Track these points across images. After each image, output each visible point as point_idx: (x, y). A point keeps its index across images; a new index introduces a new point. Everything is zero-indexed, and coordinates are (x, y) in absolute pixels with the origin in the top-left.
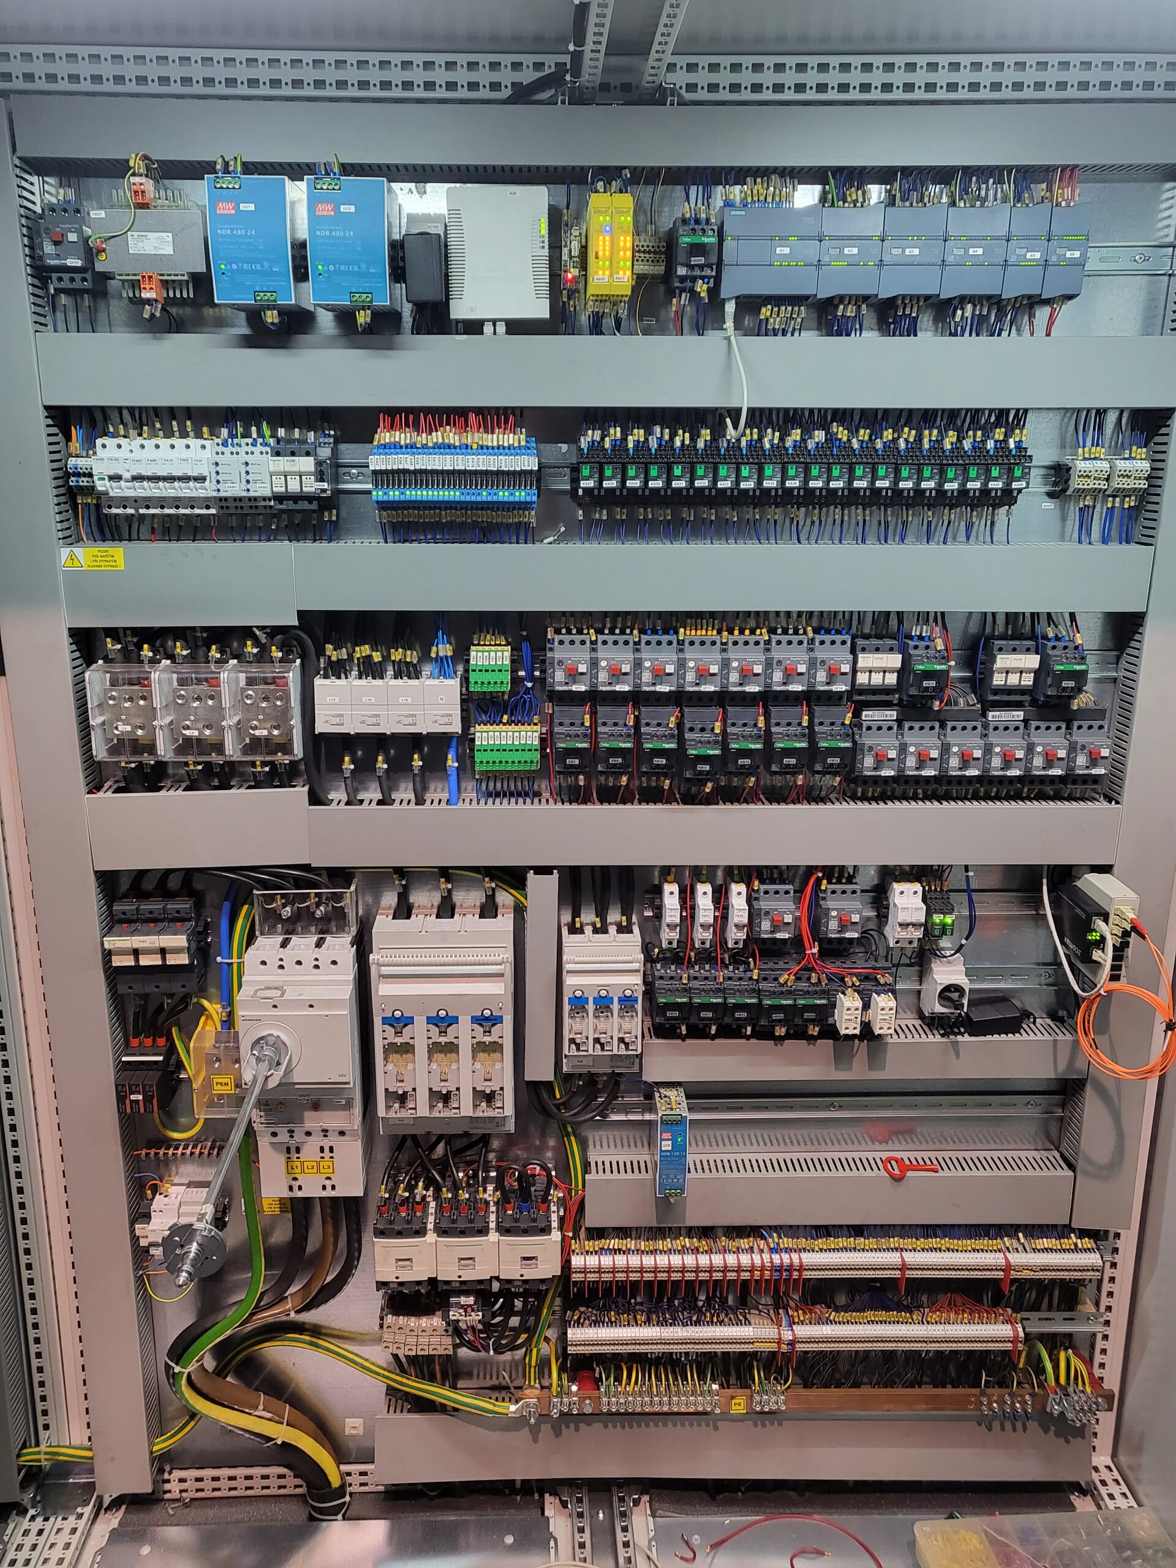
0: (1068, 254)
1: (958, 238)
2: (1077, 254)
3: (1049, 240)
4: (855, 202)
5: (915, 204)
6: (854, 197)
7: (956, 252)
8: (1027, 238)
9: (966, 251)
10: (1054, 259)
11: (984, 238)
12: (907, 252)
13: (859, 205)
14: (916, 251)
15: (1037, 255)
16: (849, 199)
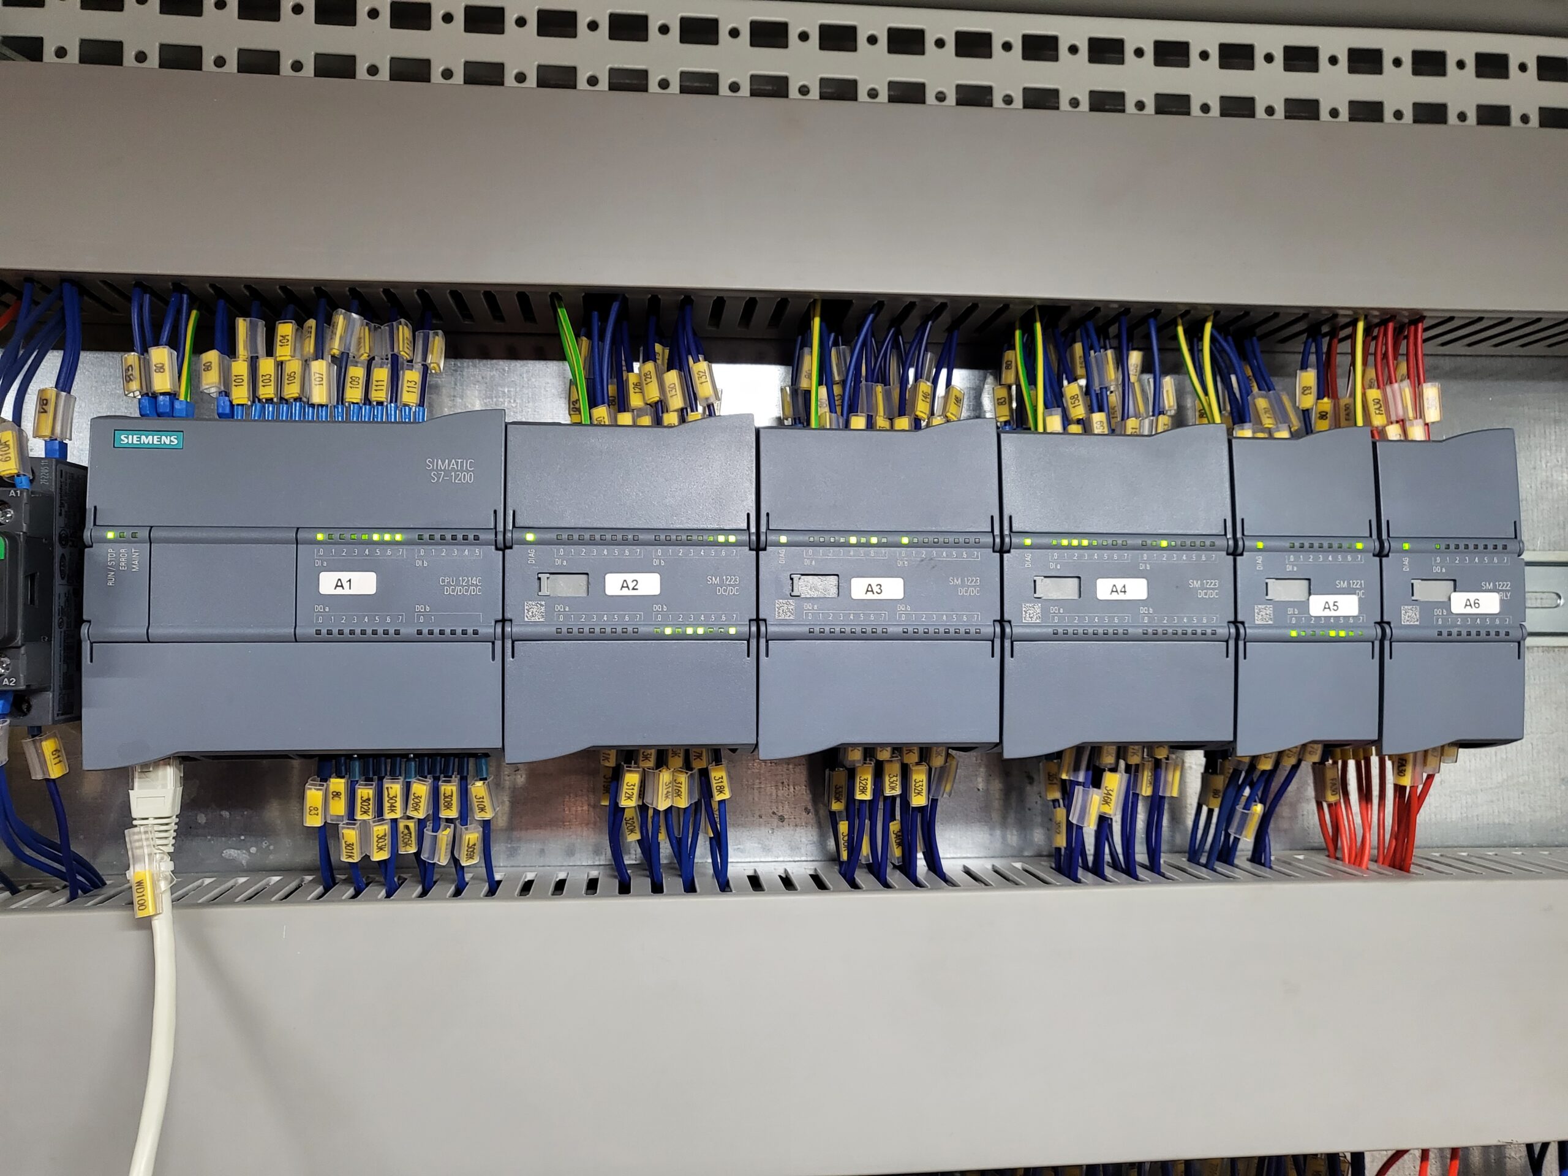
0: (1459, 603)
1: (1045, 541)
2: (1489, 603)
3: (1381, 554)
4: (658, 409)
5: (881, 422)
6: (653, 394)
7: (1049, 589)
8: (1302, 544)
9: (1084, 587)
10: (1408, 617)
11: (1145, 542)
12: (858, 588)
13: (671, 418)
14: (893, 588)
15: (1348, 605)
16: (635, 400)
